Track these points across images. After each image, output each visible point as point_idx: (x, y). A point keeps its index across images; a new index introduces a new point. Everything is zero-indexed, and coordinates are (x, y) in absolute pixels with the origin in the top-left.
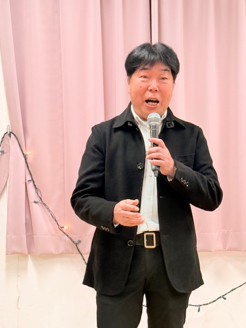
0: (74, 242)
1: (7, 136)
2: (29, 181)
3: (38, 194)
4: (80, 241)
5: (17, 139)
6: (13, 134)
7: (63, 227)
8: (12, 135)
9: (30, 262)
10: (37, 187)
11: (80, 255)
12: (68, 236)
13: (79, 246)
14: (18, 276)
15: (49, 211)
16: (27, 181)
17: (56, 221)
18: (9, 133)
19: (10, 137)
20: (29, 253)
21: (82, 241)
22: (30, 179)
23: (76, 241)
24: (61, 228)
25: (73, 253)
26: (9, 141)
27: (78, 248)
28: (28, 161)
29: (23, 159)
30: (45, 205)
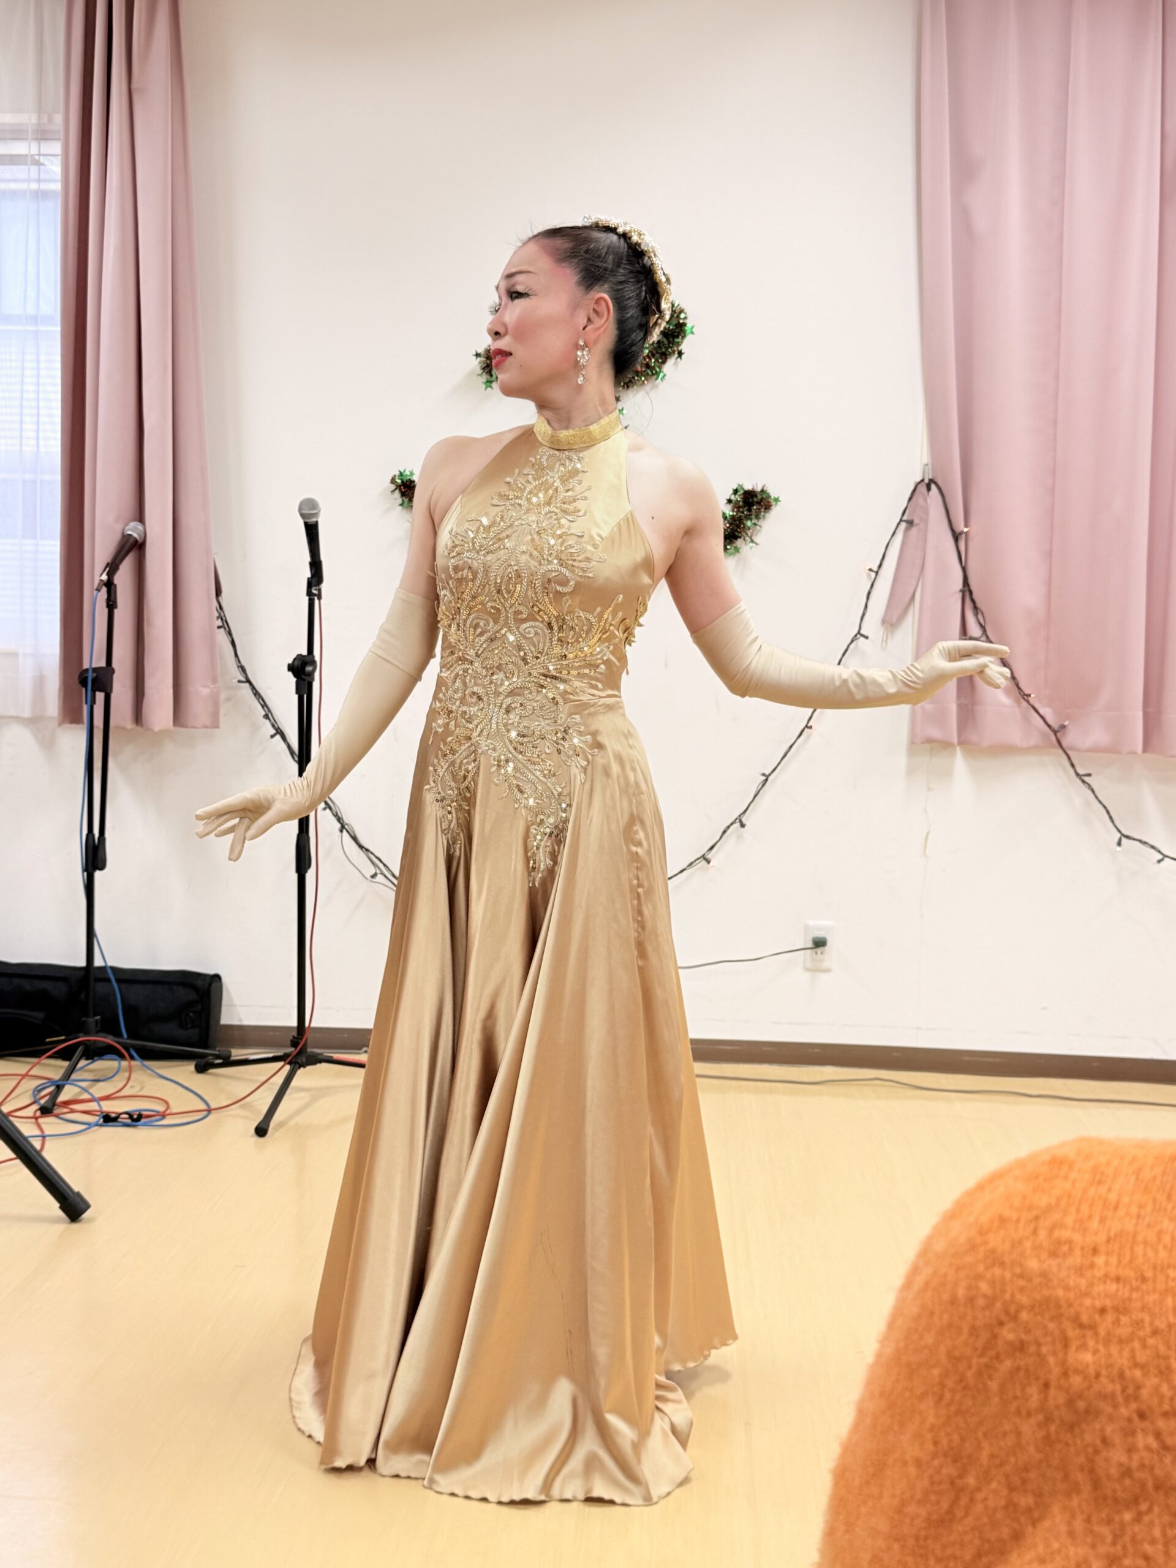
0: (1049, 726)
1: (922, 488)
3: (978, 620)
4: (1063, 727)
5: (943, 495)
6: (936, 484)
7: (1029, 695)
8: (934, 487)
9: (959, 762)
10: (979, 605)
11: (1064, 756)
12: (1038, 713)
14: (929, 789)
18: (926, 481)
19: (930, 492)
20: (961, 743)
21: (1068, 728)
23: (1055, 726)
24: (1025, 696)
25: (1049, 751)
26: (926, 500)
27: (1058, 740)
29: (952, 542)
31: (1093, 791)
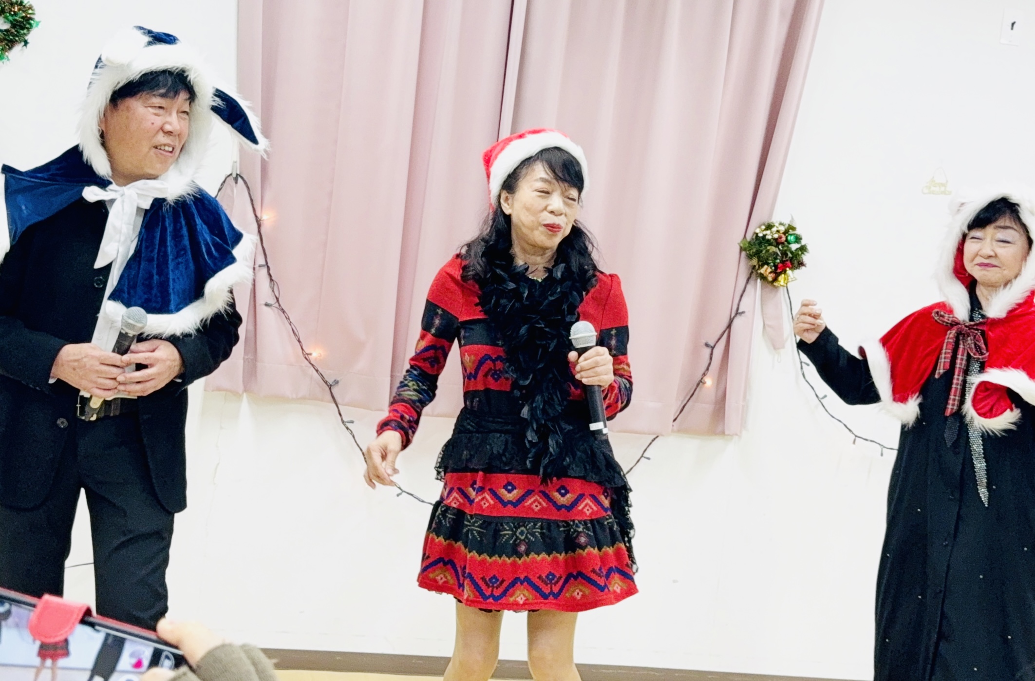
0: (326, 382)
1: (231, 181)
2: (260, 266)
3: (273, 291)
4: (336, 382)
5: (248, 188)
6: (242, 178)
7: (311, 354)
8: (240, 180)
9: (245, 404)
10: (273, 278)
11: (334, 405)
12: (317, 371)
13: (334, 390)
14: (221, 428)
15: (290, 323)
16: (257, 266)
17: (299, 341)
18: (234, 175)
19: (236, 183)
20: (246, 391)
21: (340, 383)
22: (263, 262)
23: (331, 381)
24: (306, 356)
25: (322, 400)
26: (233, 191)
27: (331, 393)
28: (262, 232)
29: (255, 226)
30: (284, 312)
31: (354, 437)
